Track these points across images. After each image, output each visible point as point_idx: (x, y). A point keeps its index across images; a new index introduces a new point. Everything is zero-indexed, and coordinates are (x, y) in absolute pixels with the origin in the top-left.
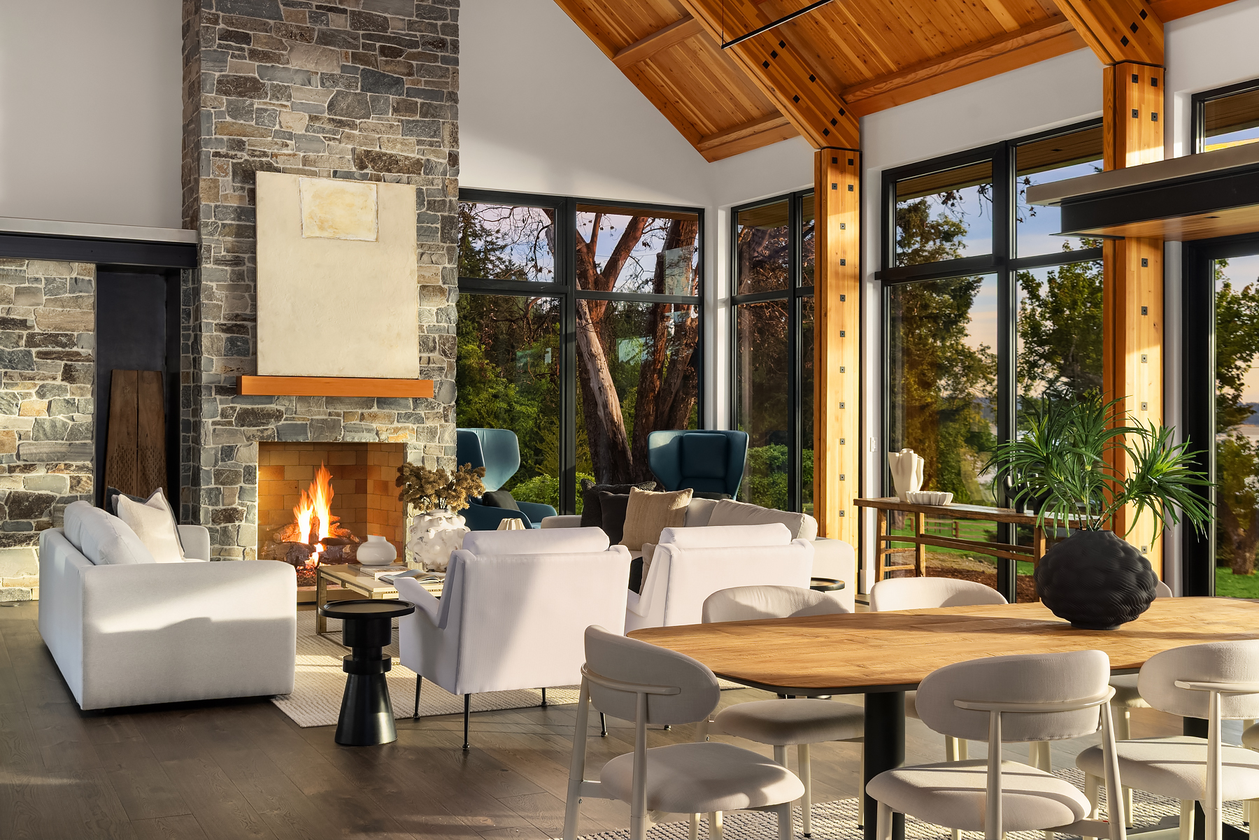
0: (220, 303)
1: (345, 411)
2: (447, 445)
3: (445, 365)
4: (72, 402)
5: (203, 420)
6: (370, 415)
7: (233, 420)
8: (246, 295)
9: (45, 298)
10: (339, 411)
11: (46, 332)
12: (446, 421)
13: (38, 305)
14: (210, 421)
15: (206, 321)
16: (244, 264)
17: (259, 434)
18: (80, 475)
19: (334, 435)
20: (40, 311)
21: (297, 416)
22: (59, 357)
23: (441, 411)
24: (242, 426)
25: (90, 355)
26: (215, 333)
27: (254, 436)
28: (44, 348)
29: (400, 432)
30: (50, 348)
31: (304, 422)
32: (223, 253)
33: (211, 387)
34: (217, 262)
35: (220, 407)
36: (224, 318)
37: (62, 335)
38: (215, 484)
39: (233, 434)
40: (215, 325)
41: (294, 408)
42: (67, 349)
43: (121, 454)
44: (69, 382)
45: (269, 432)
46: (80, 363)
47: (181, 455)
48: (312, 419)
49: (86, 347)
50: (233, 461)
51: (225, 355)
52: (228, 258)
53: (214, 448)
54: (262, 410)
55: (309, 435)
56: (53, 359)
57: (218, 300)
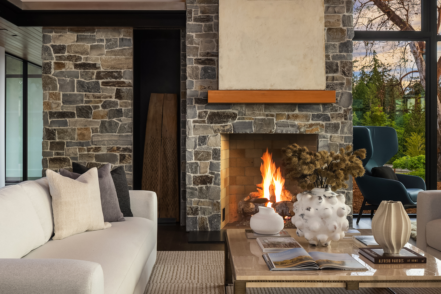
0: (197, 46)
1: (277, 113)
2: (346, 135)
3: (345, 81)
4: (120, 111)
5: (188, 120)
6: (293, 115)
7: (206, 119)
8: (214, 40)
9: (106, 50)
10: (273, 113)
11: (107, 70)
12: (345, 119)
13: (102, 55)
14: (192, 120)
15: (189, 57)
16: (212, 20)
17: (222, 128)
18: (125, 154)
19: (270, 129)
20: (104, 58)
21: (246, 117)
22: (114, 84)
23: (342, 112)
24: (211, 123)
25: (130, 83)
26: (194, 65)
27: (218, 129)
28: (106, 80)
29: (313, 127)
30: (109, 80)
31: (250, 121)
32: (199, 14)
33: (192, 99)
34: (196, 20)
35: (198, 112)
36: (200, 55)
37: (115, 72)
38: (195, 160)
39: (205, 128)
40: (195, 59)
41: (244, 111)
42: (118, 80)
43: (152, 141)
44: (119, 99)
45: (228, 127)
46: (125, 88)
47: (181, 142)
48: (255, 119)
49: (128, 80)
50: (206, 146)
51: (201, 79)
52: (202, 17)
53: (194, 137)
54: (224, 113)
55: (253, 129)
56: (110, 86)
57: (196, 44)
